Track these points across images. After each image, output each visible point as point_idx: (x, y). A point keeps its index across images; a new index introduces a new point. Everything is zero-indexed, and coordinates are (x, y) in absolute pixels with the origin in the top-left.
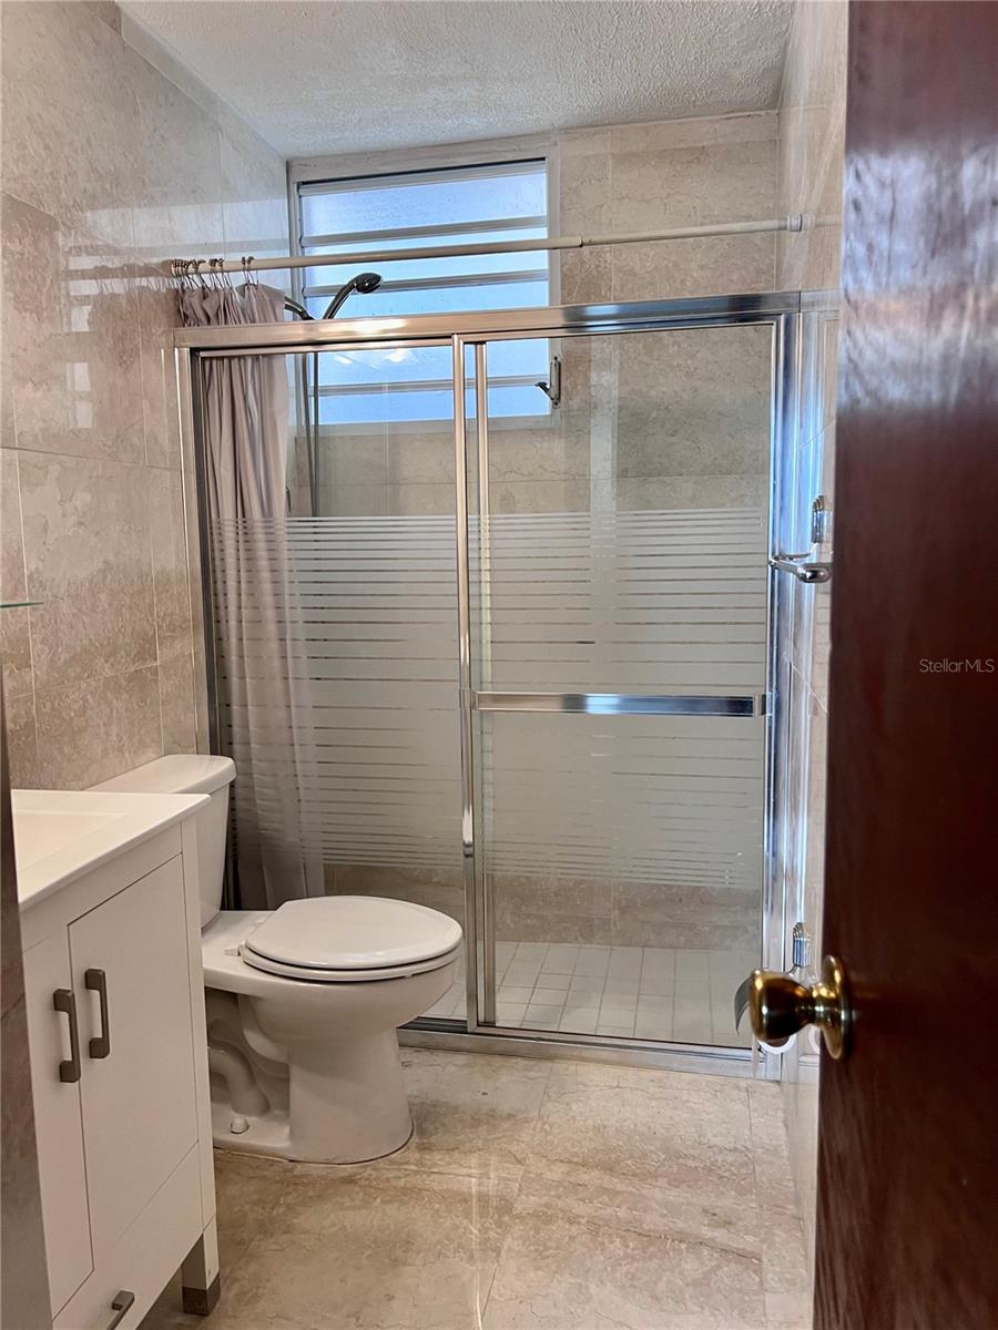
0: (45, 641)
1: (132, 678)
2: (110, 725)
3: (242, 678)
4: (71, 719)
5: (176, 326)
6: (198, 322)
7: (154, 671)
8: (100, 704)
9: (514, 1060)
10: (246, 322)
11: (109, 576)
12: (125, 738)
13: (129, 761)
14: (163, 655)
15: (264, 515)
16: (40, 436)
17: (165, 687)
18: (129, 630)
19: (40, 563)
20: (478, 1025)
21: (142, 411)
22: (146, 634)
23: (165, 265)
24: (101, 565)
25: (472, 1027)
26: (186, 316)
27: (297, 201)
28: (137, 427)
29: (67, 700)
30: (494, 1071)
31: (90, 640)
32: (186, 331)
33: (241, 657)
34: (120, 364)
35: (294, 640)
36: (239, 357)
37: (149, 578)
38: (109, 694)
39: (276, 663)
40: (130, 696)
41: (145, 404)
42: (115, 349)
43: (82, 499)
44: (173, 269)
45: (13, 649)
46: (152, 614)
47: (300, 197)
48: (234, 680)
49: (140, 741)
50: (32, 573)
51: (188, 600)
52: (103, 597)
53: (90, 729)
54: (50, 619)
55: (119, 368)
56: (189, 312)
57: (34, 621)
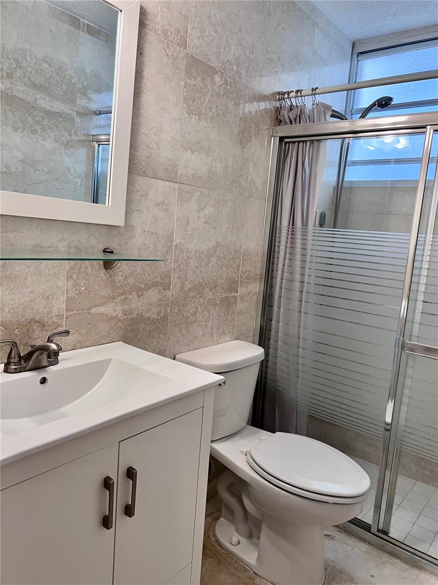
0: (179, 278)
1: (222, 300)
2: (208, 321)
3: (279, 308)
4: (188, 317)
5: (275, 126)
6: (286, 123)
7: (235, 298)
8: (204, 311)
9: (396, 560)
10: (310, 122)
11: (218, 250)
12: (215, 329)
13: (216, 340)
14: (241, 291)
15: (303, 225)
16: (191, 178)
17: (240, 306)
18: (225, 277)
19: (182, 240)
20: (378, 531)
21: (249, 168)
22: (234, 279)
23: (274, 94)
24: (214, 244)
25: (374, 530)
26: (281, 121)
27: (356, 63)
28: (245, 176)
29: (187, 307)
30: (382, 563)
31: (203, 280)
32: (279, 128)
33: (280, 297)
34: (240, 144)
35: (307, 292)
36: (303, 142)
37: (240, 252)
38: (210, 307)
39: (297, 303)
40: (221, 309)
41: (251, 165)
42: (239, 136)
43: (209, 210)
44: (277, 96)
45: (162, 280)
46: (238, 271)
47: (358, 61)
48: (275, 308)
49: (223, 331)
50: (177, 245)
51: (259, 265)
52: (214, 259)
53: (197, 322)
54: (183, 267)
55: (239, 145)
56: (282, 119)
57: (175, 267)
